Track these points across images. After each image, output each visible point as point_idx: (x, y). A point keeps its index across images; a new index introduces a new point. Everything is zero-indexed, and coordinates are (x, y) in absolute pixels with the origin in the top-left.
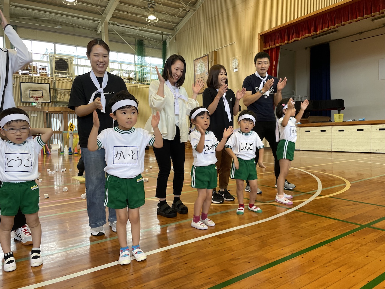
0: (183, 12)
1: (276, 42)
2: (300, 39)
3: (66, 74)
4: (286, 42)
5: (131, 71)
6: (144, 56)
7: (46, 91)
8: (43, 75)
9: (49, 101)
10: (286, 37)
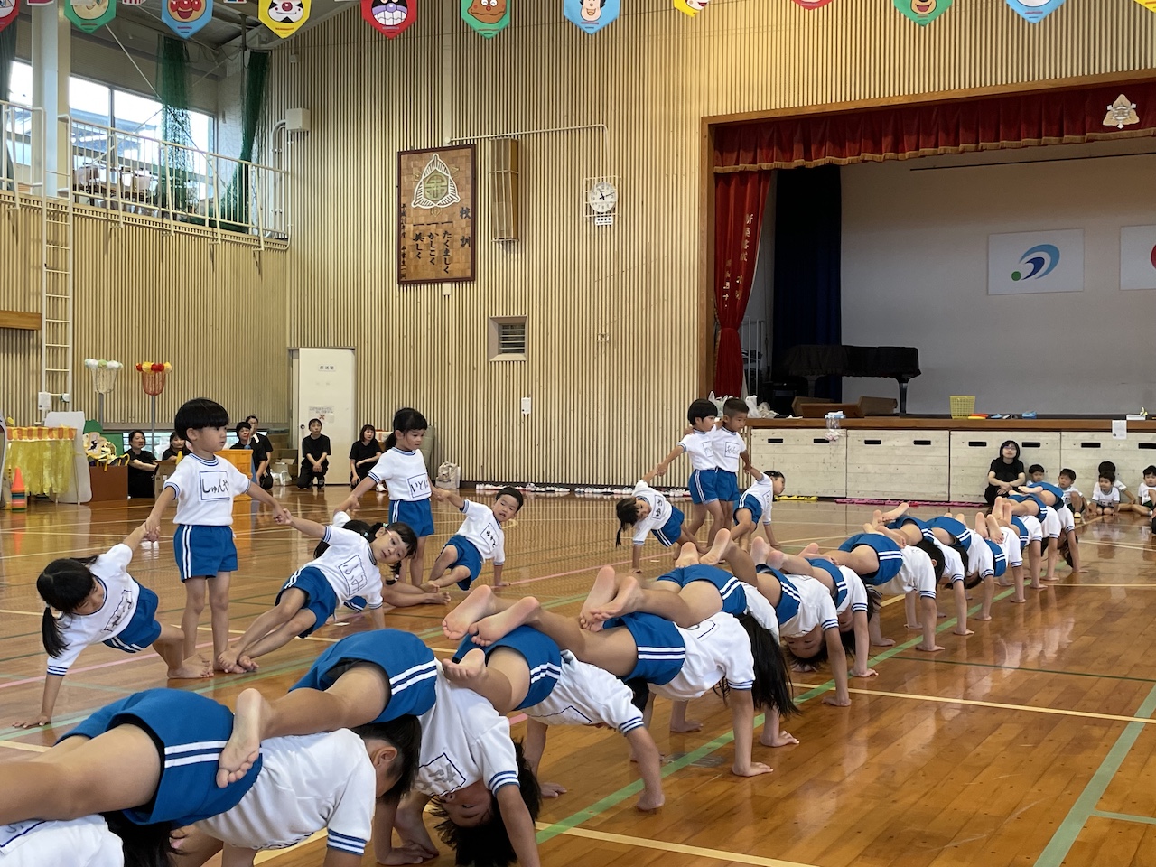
1: (761, 153)
2: (846, 161)
10: (798, 148)
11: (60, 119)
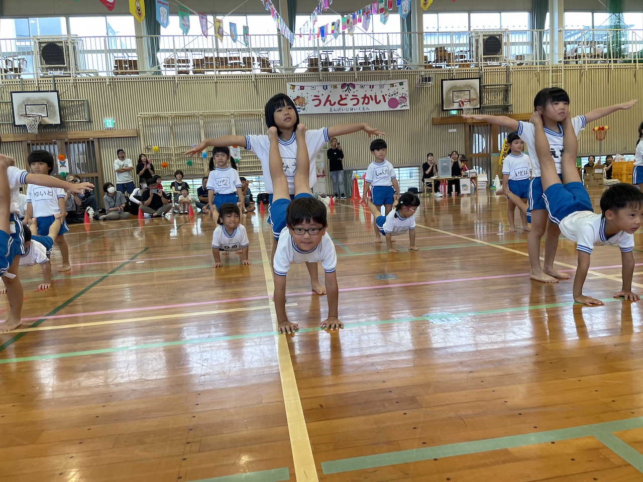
3: (497, 59)
7: (475, 90)
8: (463, 66)
9: (478, 106)
11: (559, 31)
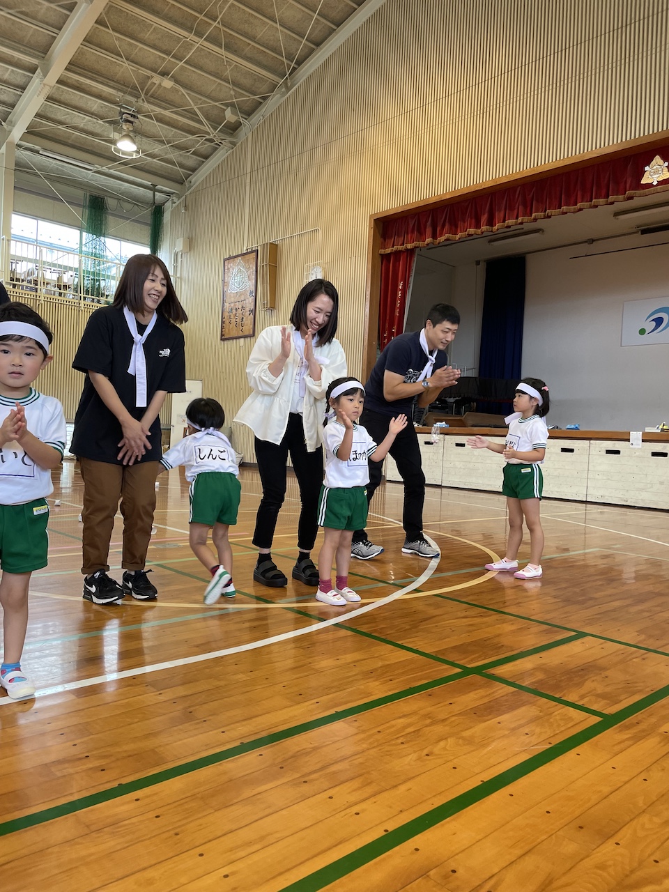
0: (205, 144)
1: (407, 238)
2: (458, 237)
4: (428, 240)
5: (65, 267)
6: (104, 237)
10: (429, 231)
